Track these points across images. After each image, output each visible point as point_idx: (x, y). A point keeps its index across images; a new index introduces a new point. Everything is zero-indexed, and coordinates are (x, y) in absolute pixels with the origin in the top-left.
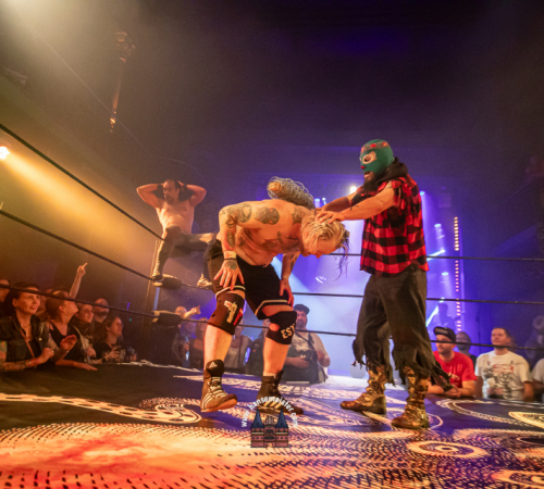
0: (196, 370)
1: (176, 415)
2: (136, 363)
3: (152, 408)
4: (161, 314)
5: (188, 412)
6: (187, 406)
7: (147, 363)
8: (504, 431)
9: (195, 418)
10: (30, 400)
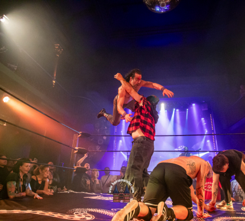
0: (94, 194)
1: (83, 216)
2: (66, 192)
3: (72, 214)
4: (77, 168)
5: (89, 215)
6: (88, 212)
7: (72, 191)
8: (238, 218)
9: (92, 217)
10: (18, 212)
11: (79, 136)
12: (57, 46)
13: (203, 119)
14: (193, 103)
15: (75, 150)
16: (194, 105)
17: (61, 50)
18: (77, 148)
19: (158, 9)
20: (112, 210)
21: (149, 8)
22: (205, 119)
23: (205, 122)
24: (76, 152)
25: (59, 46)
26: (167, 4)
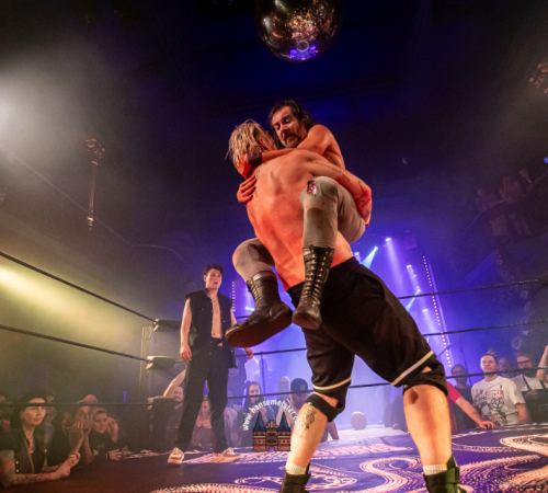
4: (155, 400)
11: (156, 328)
12: (91, 143)
13: (409, 266)
14: (389, 235)
15: (148, 362)
16: (388, 239)
17: (100, 150)
18: (150, 358)
20: (236, 481)
21: (277, 54)
22: (414, 268)
23: (415, 273)
24: (149, 366)
25: (95, 144)
26: (312, 44)
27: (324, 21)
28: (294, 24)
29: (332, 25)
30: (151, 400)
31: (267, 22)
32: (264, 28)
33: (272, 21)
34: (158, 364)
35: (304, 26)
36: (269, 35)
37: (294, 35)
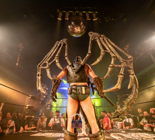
11: (30, 97)
12: (21, 45)
17: (23, 47)
18: (27, 106)
19: (74, 35)
21: (71, 35)
25: (22, 45)
27: (83, 29)
28: (76, 29)
29: (84, 30)
30: (26, 117)
31: (69, 27)
32: (68, 28)
33: (70, 27)
34: (29, 107)
35: (78, 30)
36: (69, 30)
37: (75, 31)
